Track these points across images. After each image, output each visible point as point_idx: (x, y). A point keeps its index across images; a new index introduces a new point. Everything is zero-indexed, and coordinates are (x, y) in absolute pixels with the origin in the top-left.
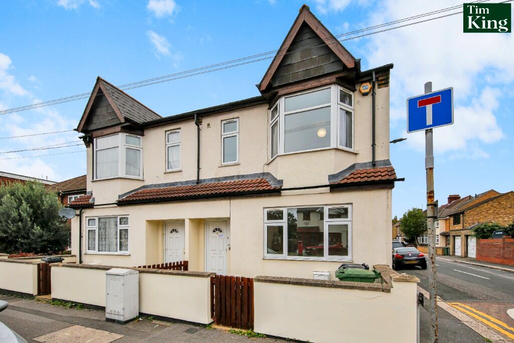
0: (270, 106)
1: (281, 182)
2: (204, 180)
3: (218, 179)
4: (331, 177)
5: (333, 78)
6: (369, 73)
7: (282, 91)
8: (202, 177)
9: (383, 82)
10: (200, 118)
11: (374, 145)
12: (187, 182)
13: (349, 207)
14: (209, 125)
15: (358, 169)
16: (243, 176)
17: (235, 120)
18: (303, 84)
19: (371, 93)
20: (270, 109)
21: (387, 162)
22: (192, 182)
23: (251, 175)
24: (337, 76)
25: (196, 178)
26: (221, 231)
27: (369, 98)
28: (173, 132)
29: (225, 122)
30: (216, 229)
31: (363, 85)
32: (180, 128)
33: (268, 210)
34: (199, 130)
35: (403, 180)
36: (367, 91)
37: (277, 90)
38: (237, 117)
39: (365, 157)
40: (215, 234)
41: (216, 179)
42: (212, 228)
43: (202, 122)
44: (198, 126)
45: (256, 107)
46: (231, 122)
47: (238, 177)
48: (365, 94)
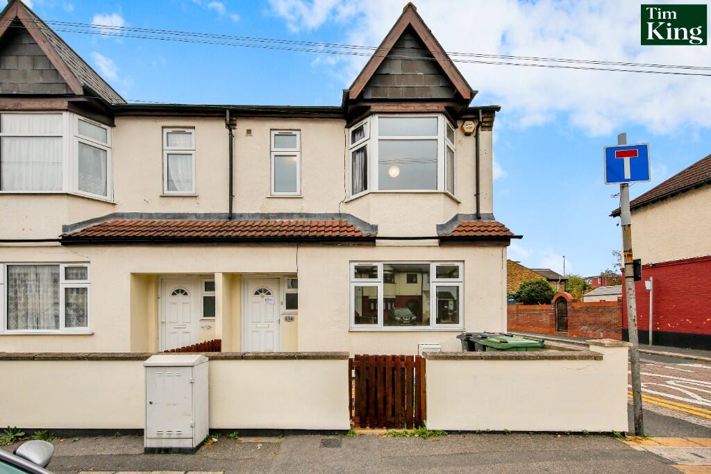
0: (348, 123)
1: (375, 228)
2: (241, 215)
3: (267, 216)
4: (440, 227)
5: (442, 106)
6: (475, 111)
7: (375, 107)
8: (237, 210)
9: (487, 125)
10: (235, 119)
11: (477, 195)
12: (207, 215)
13: (460, 265)
14: (249, 132)
15: (461, 221)
16: (308, 215)
17: (294, 133)
18: (404, 105)
19: (475, 134)
20: (348, 127)
21: (491, 216)
22: (219, 216)
23: (320, 214)
24: (446, 104)
25: (226, 210)
26: (269, 294)
27: (472, 139)
28: (181, 131)
29: (277, 132)
30: (260, 290)
31: (467, 122)
32: (194, 128)
33: (357, 264)
34: (231, 136)
35: (520, 237)
36: (471, 131)
37: (368, 104)
38: (299, 128)
39: (468, 208)
40: (258, 298)
41: (262, 215)
42: (254, 288)
43: (236, 125)
44: (230, 130)
45: (327, 121)
46: (288, 134)
47: (301, 215)
48: (467, 134)
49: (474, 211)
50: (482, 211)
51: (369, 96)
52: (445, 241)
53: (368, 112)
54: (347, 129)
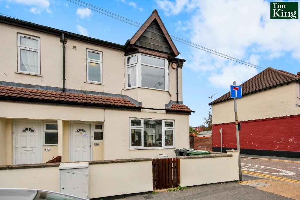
0: (125, 54)
1: (140, 103)
2: (70, 90)
3: (85, 92)
4: (166, 105)
5: (166, 56)
6: (177, 60)
7: (140, 50)
8: (67, 87)
9: (181, 66)
10: (66, 38)
11: (177, 93)
12: (48, 88)
13: (173, 121)
14: (74, 47)
15: (172, 104)
16: (106, 94)
17: (99, 52)
18: (152, 52)
19: (176, 69)
20: (126, 55)
21: (182, 103)
22: (56, 89)
23: (112, 94)
24: (168, 55)
25: (61, 86)
26: (85, 132)
27: (175, 71)
28: (30, 38)
29: (90, 50)
30: (80, 130)
31: (174, 64)
32: (39, 38)
33: (132, 119)
34: (64, 48)
35: (194, 112)
36: (175, 67)
37: (137, 48)
38: (102, 51)
39: (174, 99)
40: (79, 134)
41: (82, 91)
42: (75, 129)
43: (66, 42)
44: (64, 44)
45: (116, 50)
46: (96, 52)
47: (103, 93)
48: (174, 68)
49: (176, 100)
50: (179, 100)
51: (138, 44)
52: (168, 111)
53: (137, 51)
54: (125, 56)
